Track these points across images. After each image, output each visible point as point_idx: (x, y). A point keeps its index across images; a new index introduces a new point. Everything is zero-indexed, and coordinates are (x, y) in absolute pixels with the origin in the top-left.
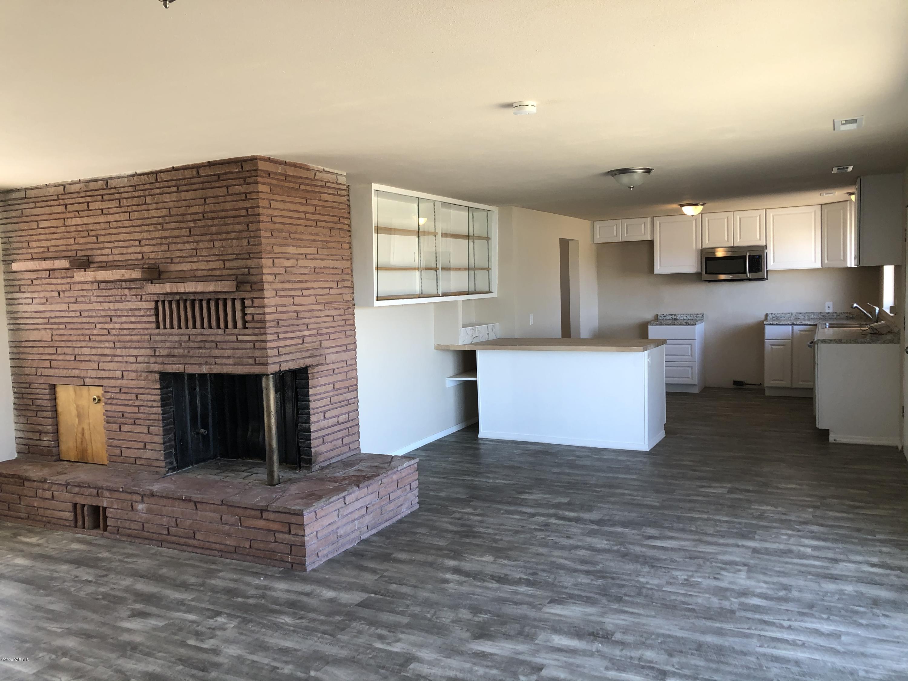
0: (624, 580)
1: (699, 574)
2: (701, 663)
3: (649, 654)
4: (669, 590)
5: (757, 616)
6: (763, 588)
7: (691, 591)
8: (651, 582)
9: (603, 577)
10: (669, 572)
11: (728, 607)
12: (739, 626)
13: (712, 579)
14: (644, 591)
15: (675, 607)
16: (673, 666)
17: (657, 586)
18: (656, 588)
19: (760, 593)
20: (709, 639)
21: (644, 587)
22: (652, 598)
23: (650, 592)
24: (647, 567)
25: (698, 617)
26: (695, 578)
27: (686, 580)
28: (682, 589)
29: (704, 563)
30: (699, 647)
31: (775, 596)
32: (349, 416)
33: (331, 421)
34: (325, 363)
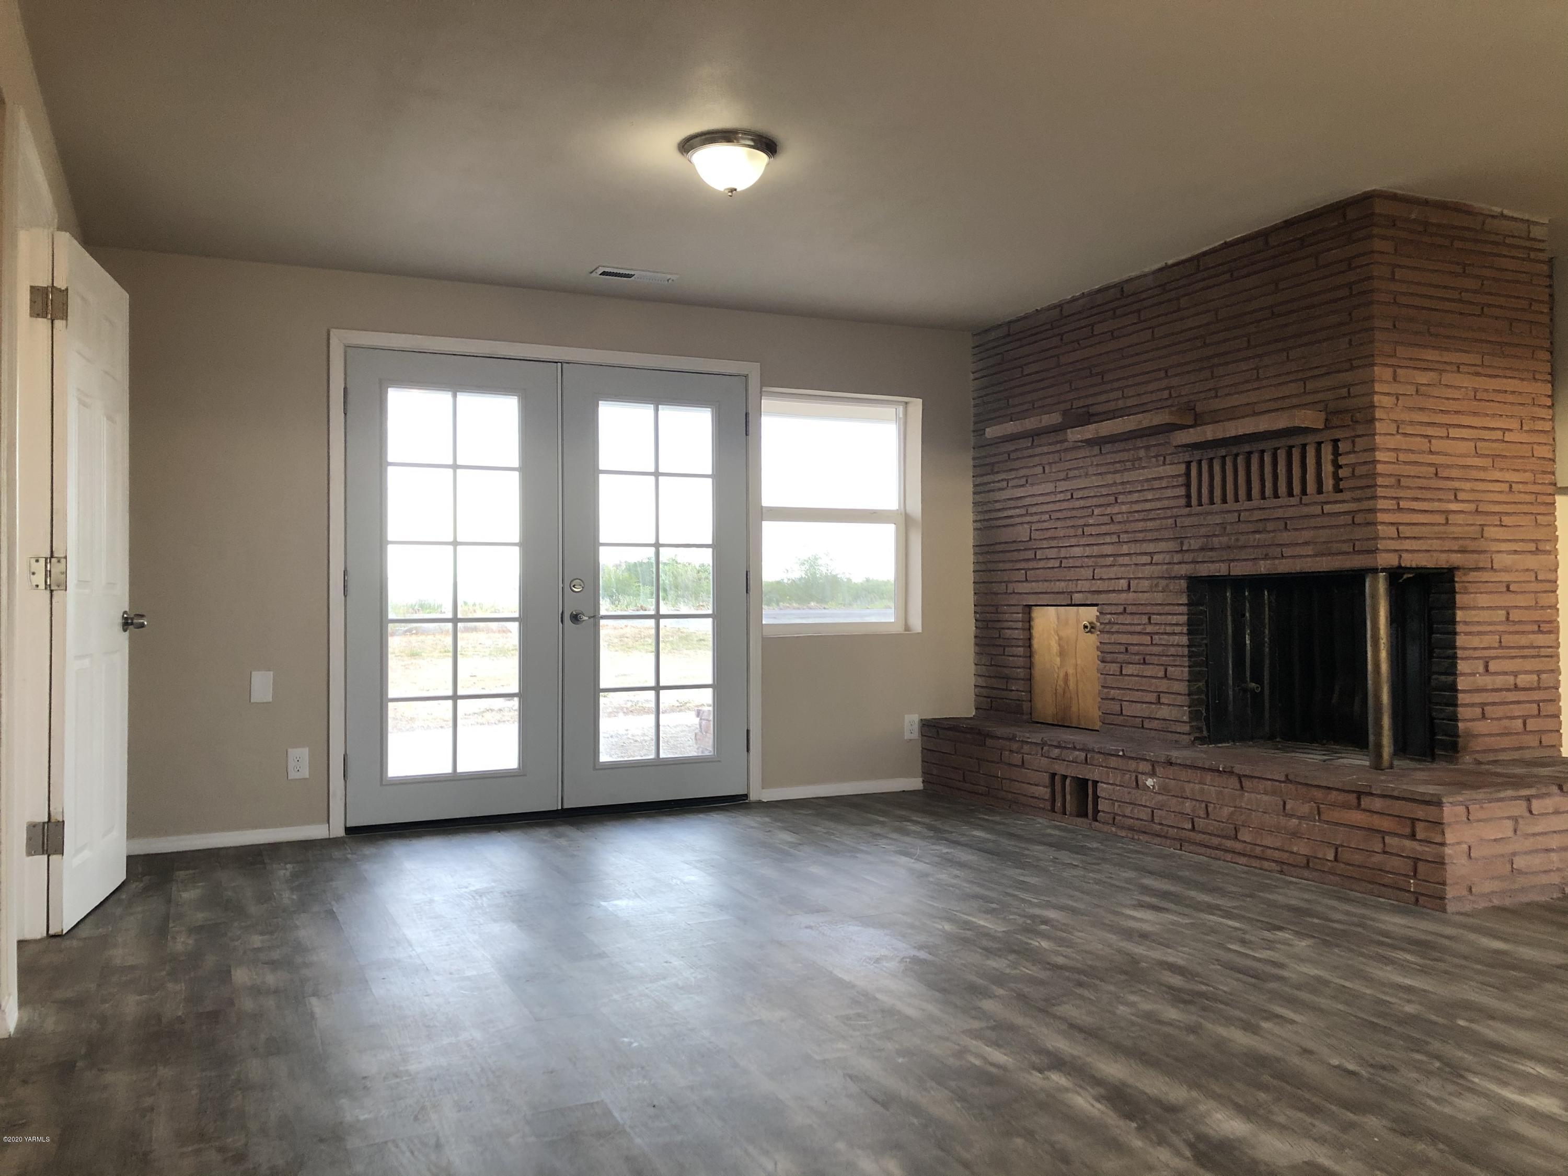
32: (1539, 678)
33: (1500, 681)
34: (1491, 569)
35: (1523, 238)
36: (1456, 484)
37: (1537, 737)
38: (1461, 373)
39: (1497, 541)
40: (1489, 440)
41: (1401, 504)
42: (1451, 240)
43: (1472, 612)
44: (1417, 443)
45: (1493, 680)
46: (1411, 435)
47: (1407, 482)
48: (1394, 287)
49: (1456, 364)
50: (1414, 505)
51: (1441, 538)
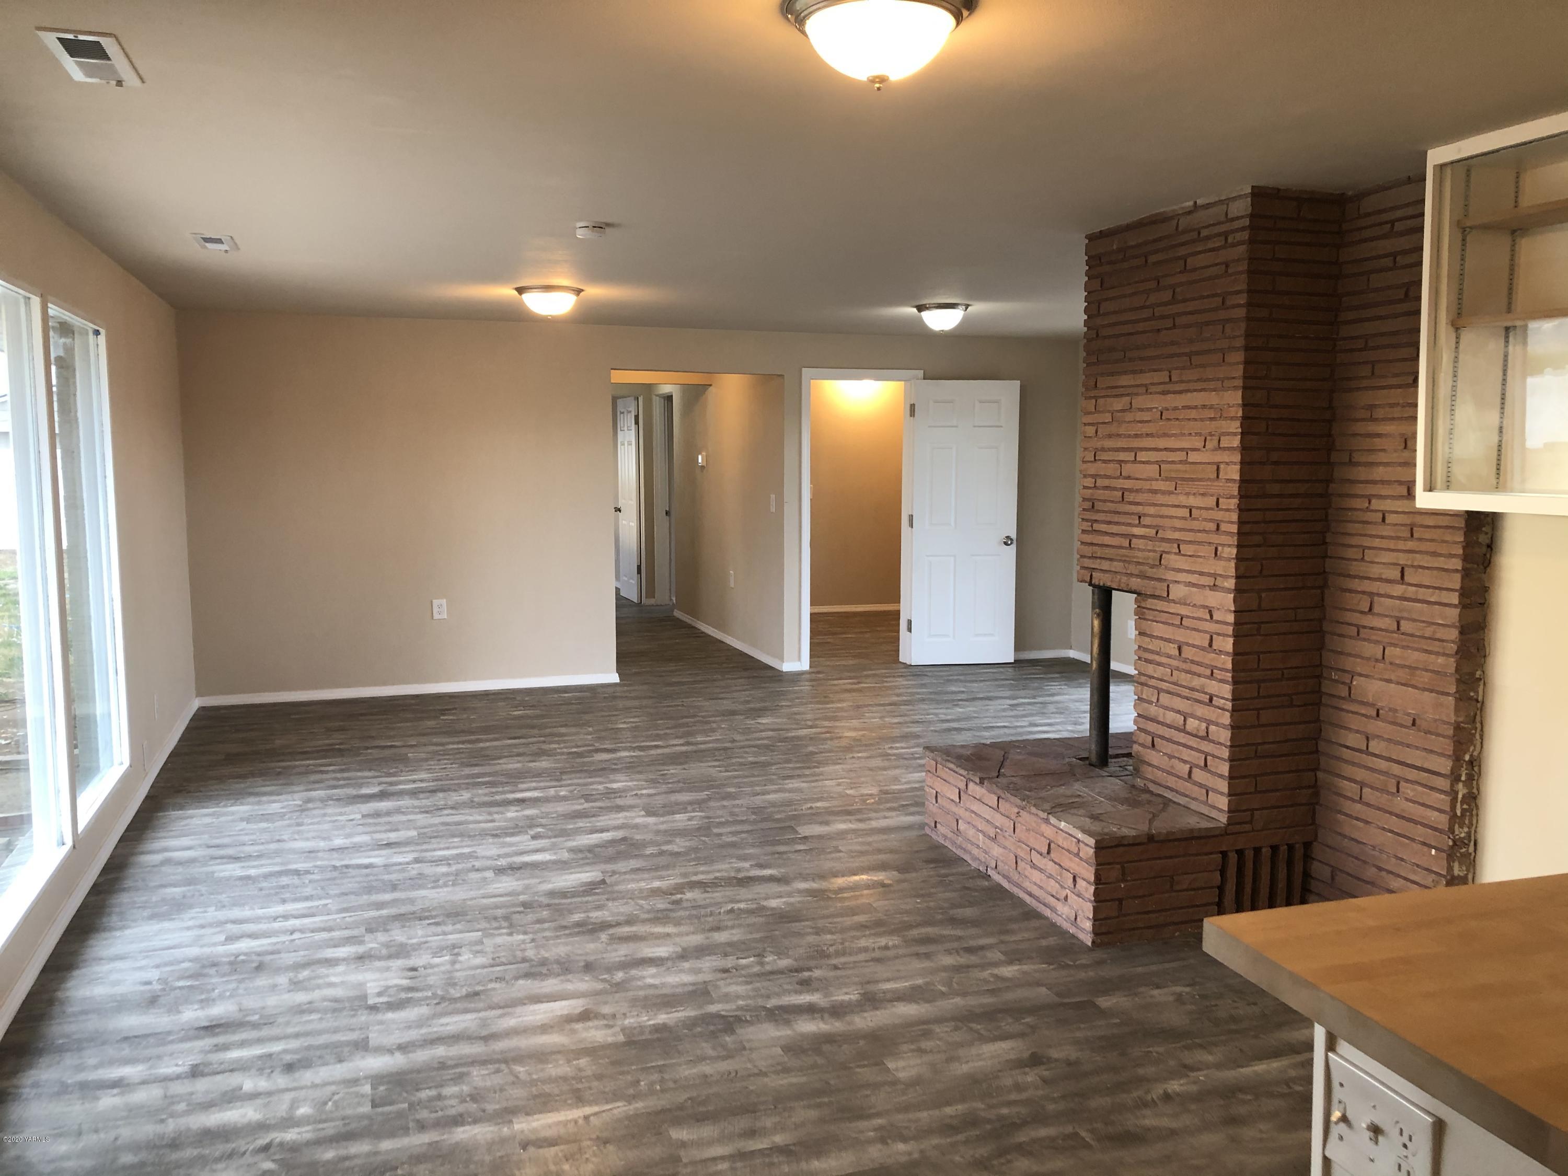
0: (546, 930)
1: (443, 968)
2: (386, 877)
3: (444, 869)
4: (472, 934)
6: (336, 975)
7: (440, 941)
8: (506, 937)
9: (579, 924)
10: (493, 959)
11: (378, 934)
12: (357, 918)
13: (419, 967)
14: (504, 924)
15: (448, 916)
16: (413, 868)
17: (493, 935)
18: (491, 931)
20: (387, 897)
21: (508, 928)
22: (486, 918)
23: (495, 924)
24: (533, 957)
25: (414, 913)
26: (446, 961)
27: (458, 954)
28: (454, 939)
29: (447, 992)
30: (394, 887)
31: (313, 967)
32: (1207, 728)
33: (1170, 717)
34: (1167, 599)
35: (1219, 223)
36: (1139, 509)
37: (1204, 791)
38: (1151, 393)
39: (1174, 570)
40: (1173, 462)
41: (1096, 526)
42: (1146, 257)
43: (1147, 639)
44: (1111, 469)
45: (1164, 714)
46: (1105, 461)
47: (1099, 505)
48: (1099, 321)
49: (1146, 385)
50: (1103, 527)
51: (1124, 561)
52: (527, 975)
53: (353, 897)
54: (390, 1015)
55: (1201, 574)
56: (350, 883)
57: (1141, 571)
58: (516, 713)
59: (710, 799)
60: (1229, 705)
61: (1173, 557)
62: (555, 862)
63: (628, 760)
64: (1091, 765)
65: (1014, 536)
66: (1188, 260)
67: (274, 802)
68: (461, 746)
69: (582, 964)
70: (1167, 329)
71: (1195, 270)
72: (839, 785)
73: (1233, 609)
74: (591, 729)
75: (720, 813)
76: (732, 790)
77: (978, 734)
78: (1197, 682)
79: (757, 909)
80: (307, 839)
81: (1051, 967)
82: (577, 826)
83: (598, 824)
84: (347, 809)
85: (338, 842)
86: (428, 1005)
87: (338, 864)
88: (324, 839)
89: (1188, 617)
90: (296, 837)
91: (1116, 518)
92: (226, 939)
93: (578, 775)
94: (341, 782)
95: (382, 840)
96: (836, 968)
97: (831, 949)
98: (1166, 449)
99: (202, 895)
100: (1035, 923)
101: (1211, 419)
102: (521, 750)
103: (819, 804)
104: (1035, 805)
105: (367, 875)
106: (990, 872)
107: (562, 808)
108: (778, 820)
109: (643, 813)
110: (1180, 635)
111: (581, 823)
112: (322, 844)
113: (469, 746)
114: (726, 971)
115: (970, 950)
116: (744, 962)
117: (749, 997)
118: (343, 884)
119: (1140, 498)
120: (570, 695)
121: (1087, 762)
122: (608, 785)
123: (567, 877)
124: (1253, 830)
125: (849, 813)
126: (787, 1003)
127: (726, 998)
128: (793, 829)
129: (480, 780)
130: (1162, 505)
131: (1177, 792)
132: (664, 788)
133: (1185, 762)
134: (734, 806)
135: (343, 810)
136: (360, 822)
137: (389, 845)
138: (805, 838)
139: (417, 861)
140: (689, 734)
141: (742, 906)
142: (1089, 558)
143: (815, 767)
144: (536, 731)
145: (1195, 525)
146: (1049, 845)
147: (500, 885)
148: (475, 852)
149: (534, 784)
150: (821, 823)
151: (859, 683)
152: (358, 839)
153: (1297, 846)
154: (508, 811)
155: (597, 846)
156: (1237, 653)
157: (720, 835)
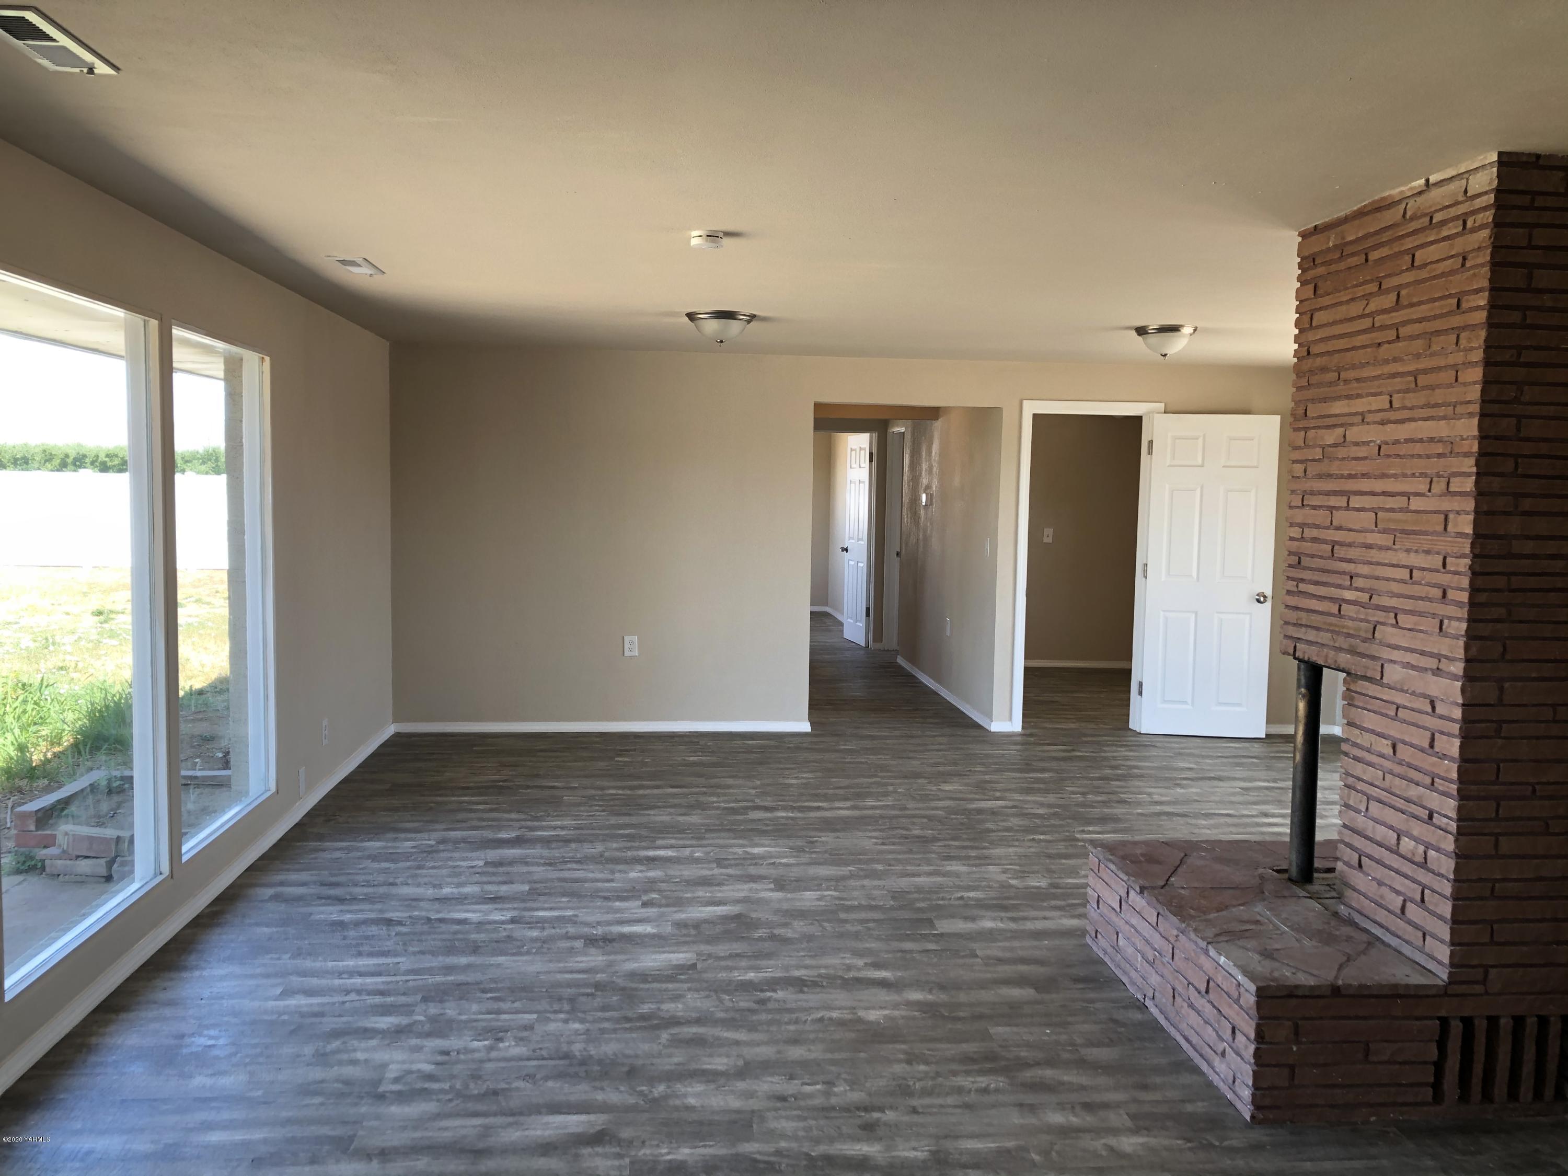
0: (607, 1020)
1: (477, 1055)
2: (473, 937)
3: (535, 933)
4: (527, 1016)
5: (390, 1000)
6: (363, 1050)
7: (490, 1020)
8: (560, 1024)
9: (643, 1017)
10: (534, 1051)
11: (431, 1005)
12: (420, 983)
13: (453, 1050)
14: (566, 1007)
15: (512, 990)
16: (505, 929)
17: (548, 1020)
18: (548, 1015)
19: (372, 1038)
20: (463, 960)
21: (568, 1012)
22: (551, 997)
23: (556, 1007)
24: (577, 1054)
25: (480, 983)
26: (485, 1046)
27: (501, 1040)
28: (505, 1020)
29: (466, 1086)
30: (475, 949)
32: (1425, 853)
33: (1381, 832)
34: (1379, 682)
35: (1457, 203)
36: (1352, 567)
37: (1420, 934)
38: (1368, 423)
39: (1389, 646)
40: (1391, 510)
41: (1302, 587)
42: (1366, 255)
43: (1357, 732)
44: (1321, 517)
45: (1374, 827)
46: (1314, 508)
47: (1306, 561)
48: (1311, 336)
49: (1362, 414)
50: (1311, 589)
51: (1332, 631)
52: (560, 1075)
53: (429, 957)
54: (395, 1109)
55: (1423, 653)
56: (434, 940)
57: (1351, 646)
58: (691, 759)
59: (851, 876)
60: (1453, 826)
61: (1390, 630)
62: (653, 936)
63: (783, 821)
64: (1290, 879)
65: (1269, 592)
66: (1417, 254)
67: (408, 840)
68: (620, 792)
69: (626, 1069)
70: (1389, 342)
71: (1425, 265)
72: (1004, 872)
73: (1460, 701)
74: (758, 783)
75: (855, 894)
76: (880, 867)
77: (1193, 821)
78: (1414, 792)
79: (850, 1020)
80: (419, 885)
81: (1189, 1145)
82: (696, 895)
83: (719, 895)
84: (474, 854)
85: (447, 891)
86: (438, 1101)
87: (434, 916)
88: (434, 886)
89: (1405, 707)
90: (410, 881)
91: (1324, 578)
92: (280, 994)
93: (723, 834)
94: (485, 823)
95: (491, 892)
96: (914, 1111)
97: (918, 1085)
98: (1384, 494)
99: (286, 939)
100: (1187, 1079)
101: (1440, 456)
102: (676, 801)
103: (972, 894)
104: (1195, 930)
105: (455, 933)
106: (1148, 1003)
107: (689, 872)
108: (920, 910)
109: (772, 886)
110: (1395, 730)
111: (701, 893)
112: (430, 892)
113: (629, 792)
114: (783, 1099)
115: (1088, 1107)
116: (808, 1089)
117: (796, 1138)
118: (426, 940)
119: (1352, 553)
120: (754, 742)
121: (1286, 876)
122: (749, 850)
123: (657, 956)
124: (1487, 993)
125: (1004, 908)
126: (838, 1152)
127: (772, 1135)
128: (930, 922)
129: (622, 832)
130: (1378, 564)
131: (1387, 930)
132: (805, 858)
133: (1398, 893)
134: (875, 887)
135: (469, 855)
136: (479, 870)
137: (496, 899)
138: (942, 935)
139: (513, 921)
140: (859, 796)
141: (835, 1014)
142: (1294, 625)
143: (984, 848)
144: (702, 780)
145: (1416, 590)
146: (1208, 982)
147: (584, 959)
148: (576, 916)
149: (673, 842)
150: (966, 918)
151: (1073, 750)
152: (468, 890)
153: (1552, 1019)
154: (632, 870)
155: (706, 921)
156: (1466, 760)
157: (846, 921)
